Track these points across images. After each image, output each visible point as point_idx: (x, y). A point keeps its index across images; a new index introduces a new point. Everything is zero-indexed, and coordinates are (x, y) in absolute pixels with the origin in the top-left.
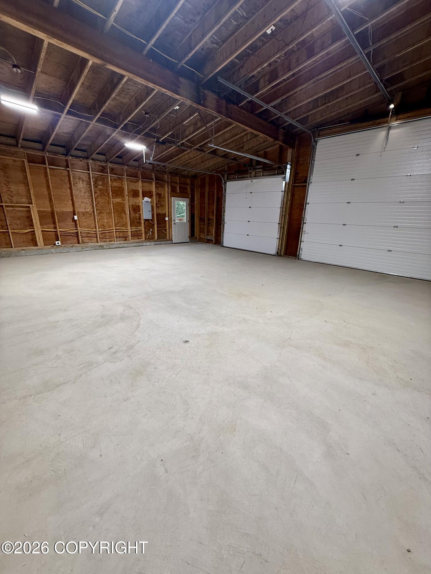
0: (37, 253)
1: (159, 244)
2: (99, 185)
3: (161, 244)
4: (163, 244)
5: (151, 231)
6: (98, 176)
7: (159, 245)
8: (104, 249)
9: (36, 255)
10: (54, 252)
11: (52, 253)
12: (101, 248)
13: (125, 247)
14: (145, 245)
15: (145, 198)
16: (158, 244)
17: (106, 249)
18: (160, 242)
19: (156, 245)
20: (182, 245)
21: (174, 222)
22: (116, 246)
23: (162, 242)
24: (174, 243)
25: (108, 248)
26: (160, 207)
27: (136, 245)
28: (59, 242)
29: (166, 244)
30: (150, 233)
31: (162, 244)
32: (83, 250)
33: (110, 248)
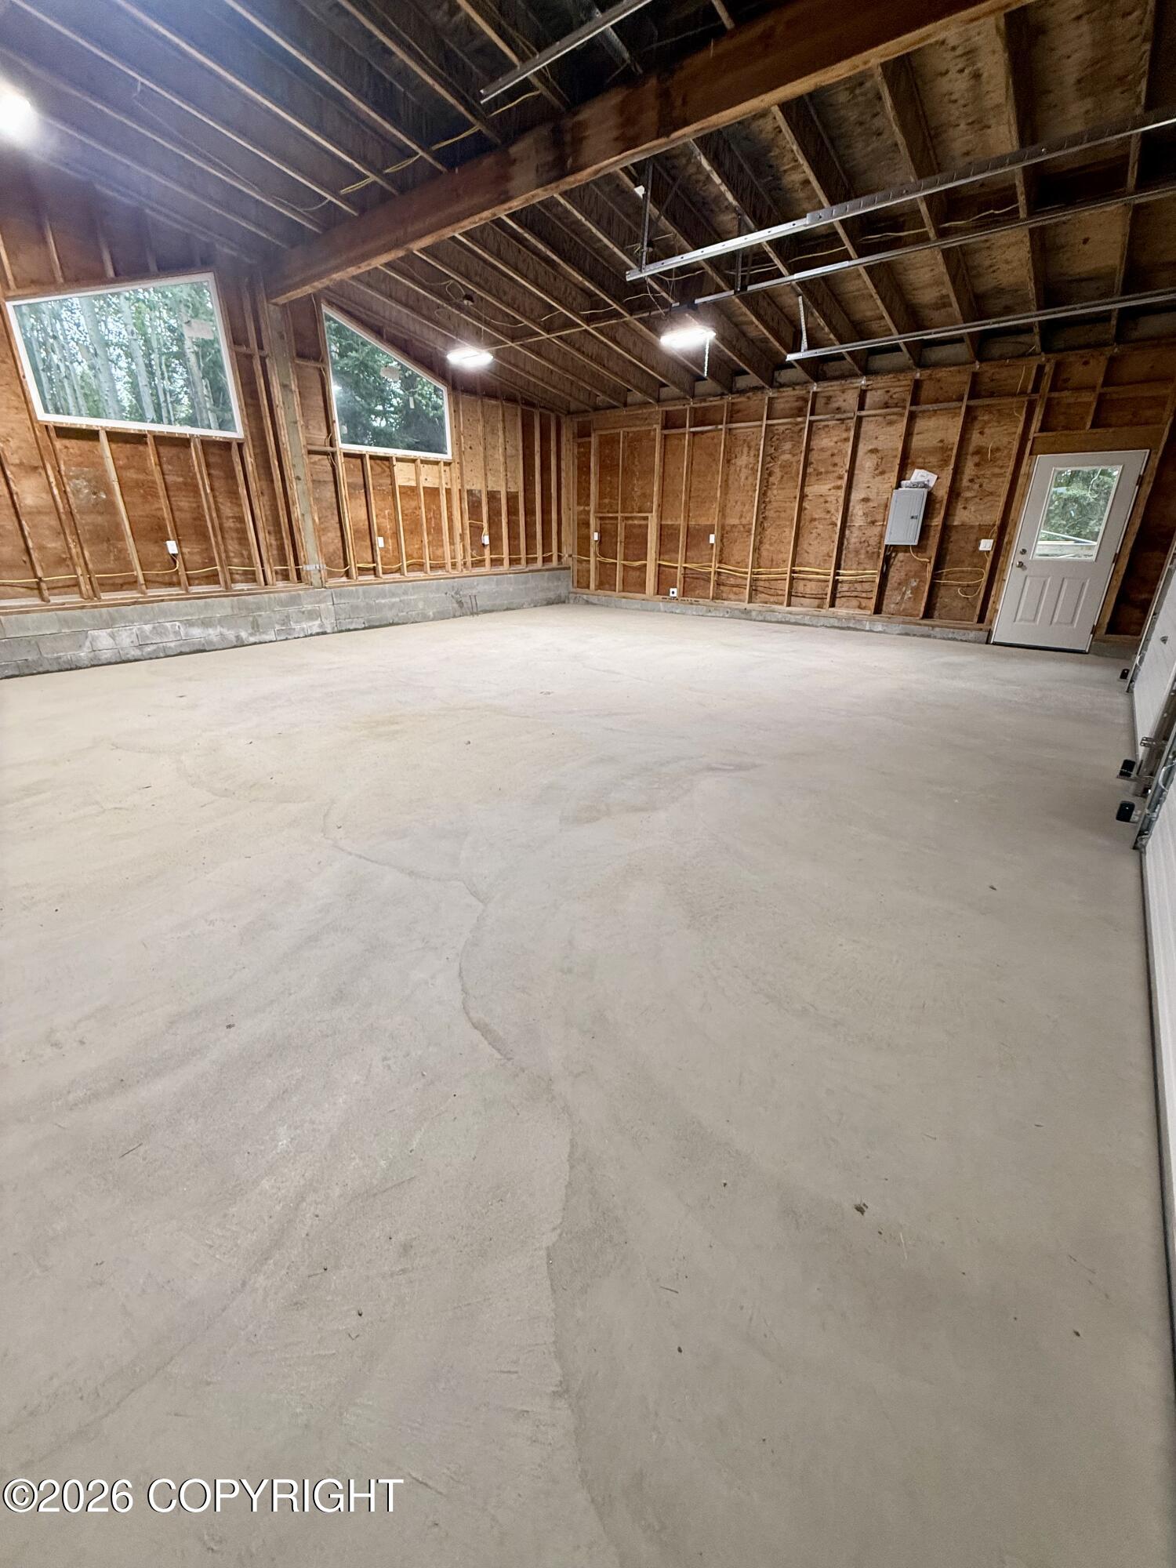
0: (639, 606)
1: (922, 636)
2: (784, 452)
3: (929, 636)
4: (939, 636)
5: (912, 588)
6: (786, 427)
7: (921, 639)
8: (751, 620)
9: (638, 609)
10: (662, 609)
11: (659, 611)
12: (743, 616)
13: (805, 625)
14: (867, 628)
15: (916, 471)
16: (914, 635)
17: (755, 620)
18: (927, 628)
19: (907, 634)
20: (1054, 659)
21: (1021, 558)
22: (780, 617)
23: (937, 629)
24: (995, 644)
25: (761, 618)
26: (977, 500)
27: (836, 625)
28: (675, 590)
29: (954, 639)
30: (909, 592)
31: (935, 637)
32: (709, 614)
33: (764, 621)
